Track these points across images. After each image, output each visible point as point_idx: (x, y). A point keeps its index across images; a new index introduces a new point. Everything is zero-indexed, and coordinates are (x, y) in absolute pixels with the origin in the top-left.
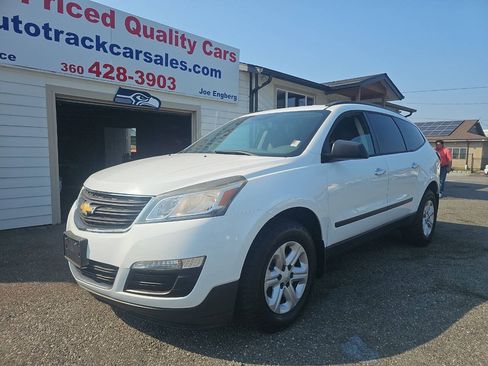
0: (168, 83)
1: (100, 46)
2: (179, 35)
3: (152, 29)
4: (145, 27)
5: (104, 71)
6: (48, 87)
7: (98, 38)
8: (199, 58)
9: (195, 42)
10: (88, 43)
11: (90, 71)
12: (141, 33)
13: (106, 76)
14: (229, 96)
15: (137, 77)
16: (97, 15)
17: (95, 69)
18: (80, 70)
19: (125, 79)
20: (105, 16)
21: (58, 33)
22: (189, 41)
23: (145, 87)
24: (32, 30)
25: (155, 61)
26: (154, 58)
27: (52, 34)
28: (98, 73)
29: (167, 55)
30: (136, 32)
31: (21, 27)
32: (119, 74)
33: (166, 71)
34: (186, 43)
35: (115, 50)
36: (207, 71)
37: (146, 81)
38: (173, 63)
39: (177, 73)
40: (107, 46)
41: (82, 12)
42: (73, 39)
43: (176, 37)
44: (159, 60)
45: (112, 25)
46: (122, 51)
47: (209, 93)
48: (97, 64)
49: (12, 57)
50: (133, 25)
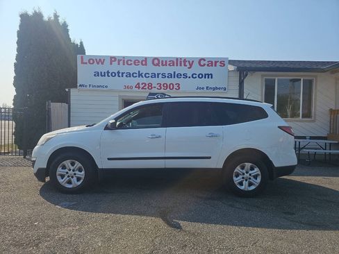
0: (176, 87)
1: (140, 75)
2: (182, 60)
3: (166, 61)
4: (162, 61)
5: (141, 86)
6: (120, 96)
7: (139, 72)
8: (197, 69)
9: (193, 62)
10: (135, 75)
11: (136, 87)
12: (160, 64)
13: (143, 88)
14: (219, 89)
15: (157, 86)
16: (139, 62)
17: (138, 86)
18: (131, 87)
19: (152, 88)
20: (142, 61)
21: (123, 73)
22: (189, 62)
23: (162, 91)
24: (113, 74)
25: (168, 77)
26: (167, 75)
27: (120, 75)
28: (139, 88)
29: (174, 73)
30: (158, 65)
31: (110, 74)
32: (149, 86)
33: (174, 81)
34: (187, 63)
35: (147, 75)
36: (201, 76)
37: (163, 87)
38: (179, 76)
39: (181, 81)
40: (143, 75)
41: (133, 62)
42: (129, 75)
43: (181, 61)
44: (170, 76)
45: (146, 65)
46: (150, 75)
47: (203, 88)
48: (138, 84)
49: (106, 87)
50: (156, 62)
